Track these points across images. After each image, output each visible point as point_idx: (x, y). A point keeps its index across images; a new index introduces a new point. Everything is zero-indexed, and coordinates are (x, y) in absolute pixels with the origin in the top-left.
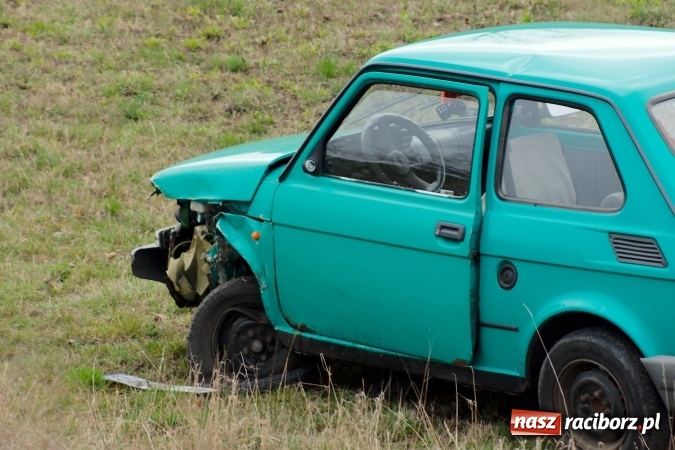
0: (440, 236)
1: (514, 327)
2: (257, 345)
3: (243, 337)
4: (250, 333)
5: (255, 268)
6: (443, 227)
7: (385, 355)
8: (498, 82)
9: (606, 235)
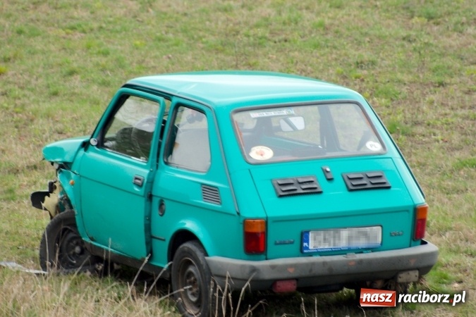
0: (135, 184)
1: (163, 238)
2: (78, 249)
3: (72, 244)
4: (75, 242)
5: (73, 203)
6: (136, 178)
7: (120, 255)
8: (172, 95)
9: (200, 185)
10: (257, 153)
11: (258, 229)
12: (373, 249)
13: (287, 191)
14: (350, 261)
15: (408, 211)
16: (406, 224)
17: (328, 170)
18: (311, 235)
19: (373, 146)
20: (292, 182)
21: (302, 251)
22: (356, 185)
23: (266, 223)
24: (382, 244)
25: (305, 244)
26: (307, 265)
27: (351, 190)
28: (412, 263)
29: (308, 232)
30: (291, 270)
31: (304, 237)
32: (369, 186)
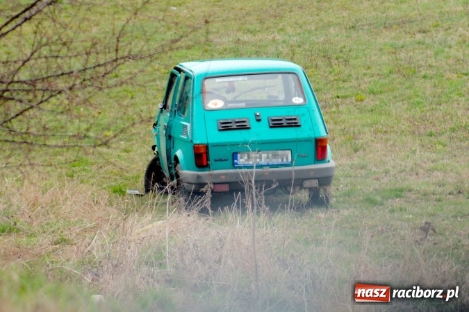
10: (213, 104)
11: (202, 151)
12: (286, 165)
13: (225, 127)
14: (266, 172)
15: (310, 141)
16: (310, 149)
17: (258, 114)
18: (239, 155)
19: (298, 100)
20: (230, 121)
21: (234, 166)
22: (276, 124)
23: (207, 147)
24: (292, 162)
25: (235, 161)
26: (234, 174)
27: (271, 127)
28: (312, 174)
29: (237, 153)
30: (223, 177)
31: (234, 155)
32: (285, 124)
